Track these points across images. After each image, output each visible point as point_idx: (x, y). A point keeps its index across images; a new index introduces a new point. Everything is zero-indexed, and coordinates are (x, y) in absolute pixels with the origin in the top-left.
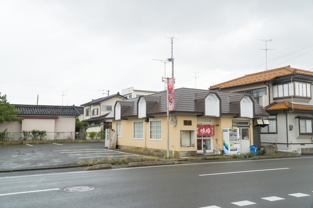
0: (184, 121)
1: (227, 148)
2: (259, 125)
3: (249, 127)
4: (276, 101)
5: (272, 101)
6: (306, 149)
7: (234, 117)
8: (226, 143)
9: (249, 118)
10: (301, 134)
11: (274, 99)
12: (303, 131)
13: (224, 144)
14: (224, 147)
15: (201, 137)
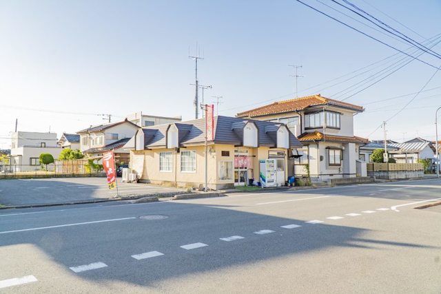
0: (223, 152)
1: (264, 180)
2: (293, 156)
3: (284, 157)
4: (308, 131)
5: (304, 131)
6: (335, 180)
7: (271, 148)
8: (263, 174)
9: (284, 149)
10: (330, 165)
11: (306, 129)
12: (332, 161)
13: (261, 176)
14: (261, 179)
15: (238, 168)
